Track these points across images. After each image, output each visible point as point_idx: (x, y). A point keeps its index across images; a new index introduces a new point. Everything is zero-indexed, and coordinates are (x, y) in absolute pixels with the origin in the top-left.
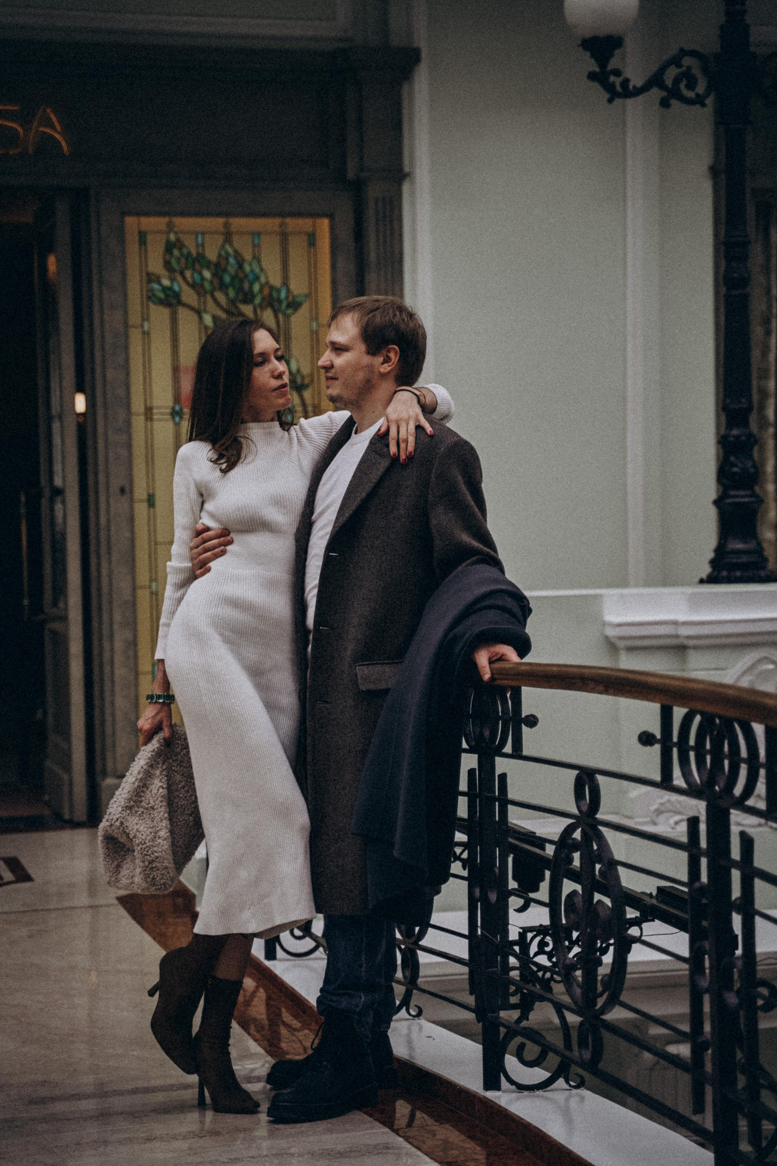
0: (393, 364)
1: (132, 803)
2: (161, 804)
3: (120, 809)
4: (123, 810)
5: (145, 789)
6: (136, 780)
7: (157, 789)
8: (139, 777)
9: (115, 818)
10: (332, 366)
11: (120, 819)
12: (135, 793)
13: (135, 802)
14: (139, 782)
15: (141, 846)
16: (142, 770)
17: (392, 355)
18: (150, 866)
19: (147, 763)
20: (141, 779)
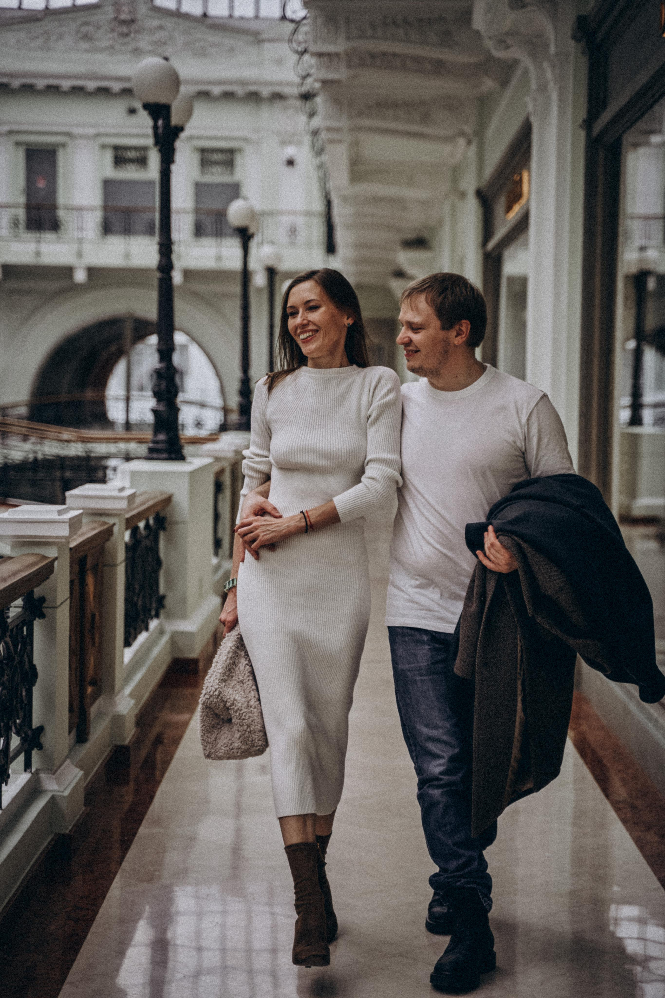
0: (466, 335)
1: (226, 677)
2: (248, 678)
3: (217, 681)
4: (220, 682)
5: (234, 667)
6: (227, 658)
7: (244, 666)
8: (230, 655)
9: (213, 689)
10: (411, 341)
11: (218, 690)
12: (228, 669)
13: (228, 676)
14: (229, 660)
15: (239, 712)
16: (231, 650)
17: (463, 329)
18: (249, 730)
19: (234, 646)
20: (231, 658)
